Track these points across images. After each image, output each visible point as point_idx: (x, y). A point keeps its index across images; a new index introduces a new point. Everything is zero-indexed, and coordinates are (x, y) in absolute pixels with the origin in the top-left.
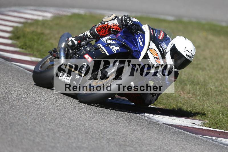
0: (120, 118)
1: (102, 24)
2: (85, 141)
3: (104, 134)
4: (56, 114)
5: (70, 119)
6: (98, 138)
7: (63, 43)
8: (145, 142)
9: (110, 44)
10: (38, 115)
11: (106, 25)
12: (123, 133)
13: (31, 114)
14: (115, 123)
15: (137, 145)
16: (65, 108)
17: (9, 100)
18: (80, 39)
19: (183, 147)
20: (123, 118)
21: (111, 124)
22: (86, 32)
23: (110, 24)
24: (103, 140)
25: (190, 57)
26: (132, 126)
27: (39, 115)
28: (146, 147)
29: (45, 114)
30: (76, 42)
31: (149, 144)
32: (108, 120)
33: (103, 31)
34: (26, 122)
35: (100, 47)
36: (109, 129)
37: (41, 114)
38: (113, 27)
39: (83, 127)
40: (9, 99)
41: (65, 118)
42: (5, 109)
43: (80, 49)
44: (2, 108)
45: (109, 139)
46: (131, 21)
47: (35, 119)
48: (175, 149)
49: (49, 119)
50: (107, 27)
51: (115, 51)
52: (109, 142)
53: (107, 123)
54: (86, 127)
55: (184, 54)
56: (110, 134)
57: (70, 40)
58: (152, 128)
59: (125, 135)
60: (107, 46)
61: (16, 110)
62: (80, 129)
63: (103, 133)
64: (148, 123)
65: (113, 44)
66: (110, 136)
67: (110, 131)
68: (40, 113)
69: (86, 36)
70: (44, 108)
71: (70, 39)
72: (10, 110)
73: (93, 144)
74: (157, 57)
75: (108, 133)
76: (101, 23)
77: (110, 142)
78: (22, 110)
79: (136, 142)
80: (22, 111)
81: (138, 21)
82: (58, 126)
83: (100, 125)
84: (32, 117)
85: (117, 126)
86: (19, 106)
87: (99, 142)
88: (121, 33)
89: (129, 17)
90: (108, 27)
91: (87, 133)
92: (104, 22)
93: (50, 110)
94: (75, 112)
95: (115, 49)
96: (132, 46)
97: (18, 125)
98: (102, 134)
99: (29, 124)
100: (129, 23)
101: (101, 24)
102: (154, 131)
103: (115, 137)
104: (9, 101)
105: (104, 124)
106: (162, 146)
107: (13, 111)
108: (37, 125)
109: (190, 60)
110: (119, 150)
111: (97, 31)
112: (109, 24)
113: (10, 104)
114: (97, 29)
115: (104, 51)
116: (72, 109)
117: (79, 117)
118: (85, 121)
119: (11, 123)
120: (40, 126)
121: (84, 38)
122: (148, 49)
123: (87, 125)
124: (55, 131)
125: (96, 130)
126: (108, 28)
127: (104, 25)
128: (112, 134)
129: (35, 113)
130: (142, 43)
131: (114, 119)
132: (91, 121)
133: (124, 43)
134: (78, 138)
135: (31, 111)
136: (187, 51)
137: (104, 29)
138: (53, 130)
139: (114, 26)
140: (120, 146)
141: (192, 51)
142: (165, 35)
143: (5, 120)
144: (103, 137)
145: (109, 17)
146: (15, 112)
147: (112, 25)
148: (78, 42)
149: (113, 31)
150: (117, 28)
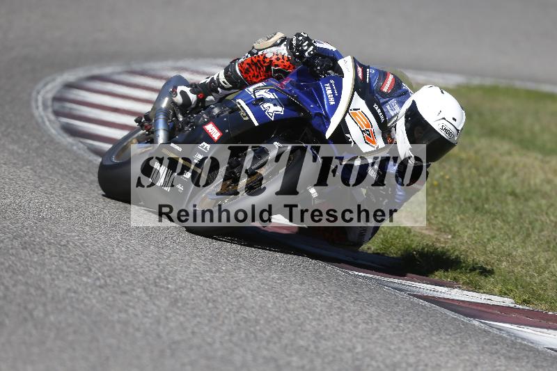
0: (438, 333)
1: (252, 54)
4: (283, 321)
5: (317, 334)
7: (164, 98)
9: (262, 100)
10: (239, 325)
11: (261, 58)
13: (223, 322)
14: (427, 345)
16: (304, 308)
17: (169, 286)
18: (203, 90)
20: (449, 335)
21: (418, 347)
22: (217, 74)
23: (269, 55)
25: (450, 133)
26: (470, 353)
27: (242, 323)
29: (257, 322)
30: (193, 97)
32: (412, 339)
33: (254, 71)
34: (209, 340)
35: (241, 106)
36: (412, 360)
37: (246, 320)
38: (277, 63)
39: (349, 355)
40: (168, 283)
41: (304, 331)
42: (159, 307)
44: (153, 307)
46: (312, 47)
47: (232, 334)
49: (265, 334)
50: (262, 63)
51: (271, 114)
53: (408, 345)
54: (358, 353)
55: (437, 126)
57: (178, 91)
58: (517, 359)
60: (256, 103)
61: (185, 311)
62: (342, 360)
64: (508, 346)
65: (269, 101)
67: (414, 365)
68: (244, 320)
69: (217, 82)
70: (253, 307)
71: (180, 88)
72: (171, 311)
74: (368, 130)
76: (250, 53)
78: (202, 310)
80: (199, 313)
82: (288, 351)
83: (390, 349)
84: (225, 328)
85: (434, 352)
86: (193, 300)
88: (292, 75)
89: (307, 39)
90: (264, 62)
92: (255, 51)
93: (268, 312)
94: (331, 317)
96: (310, 105)
97: (191, 347)
99: (217, 345)
100: (306, 50)
101: (249, 56)
102: (522, 366)
104: (168, 288)
105: (399, 349)
107: (178, 312)
108: (236, 349)
109: (451, 140)
111: (240, 71)
112: (267, 55)
113: (172, 295)
114: (241, 65)
115: (247, 115)
116: (321, 310)
117: (339, 329)
118: (354, 340)
119: (174, 343)
120: (245, 351)
121: (213, 87)
122: (347, 111)
123: (359, 349)
124: (281, 362)
125: (382, 362)
126: (266, 64)
127: (257, 58)
129: (233, 319)
130: (335, 97)
131: (425, 336)
132: (369, 341)
133: (293, 97)
135: (223, 314)
136: (444, 119)
137: (256, 68)
138: (276, 360)
139: (278, 59)
141: (454, 119)
142: (398, 83)
143: (159, 336)
145: (268, 39)
146: (184, 316)
147: (275, 57)
148: (197, 97)
149: (276, 71)
150: (287, 64)
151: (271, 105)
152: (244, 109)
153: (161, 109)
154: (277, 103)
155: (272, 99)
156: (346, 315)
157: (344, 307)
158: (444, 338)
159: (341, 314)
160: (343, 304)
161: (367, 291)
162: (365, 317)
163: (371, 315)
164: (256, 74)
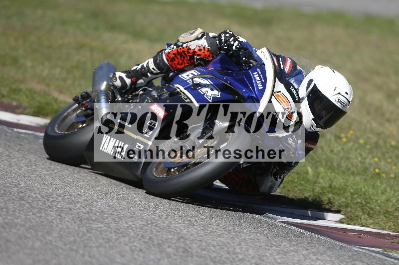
1: (178, 46)
2: (19, 213)
3: (53, 201)
6: (42, 207)
7: (103, 82)
8: (124, 213)
9: (199, 85)
11: (186, 49)
12: (86, 198)
15: (110, 220)
18: (135, 75)
19: (190, 221)
22: (147, 62)
23: (192, 47)
24: (51, 211)
25: (344, 105)
28: (126, 223)
30: (128, 81)
31: (132, 217)
35: (181, 90)
36: (61, 192)
38: (199, 53)
43: (137, 93)
45: (61, 210)
46: (237, 42)
48: (177, 225)
50: (186, 53)
51: (209, 97)
52: (61, 215)
53: (58, 182)
54: (21, 188)
55: (334, 100)
56: (64, 199)
57: (117, 77)
59: (89, 202)
60: (194, 88)
62: (10, 193)
63: (51, 200)
65: (205, 86)
66: (64, 204)
67: (62, 196)
69: (146, 69)
71: (118, 74)
73: (33, 219)
75: (59, 199)
76: (175, 45)
77: (63, 215)
79: (108, 214)
81: (246, 41)
87: (43, 215)
88: (215, 63)
89: (232, 35)
90: (189, 52)
91: (22, 199)
92: (181, 44)
95: (211, 94)
96: (243, 89)
98: (48, 200)
100: (233, 45)
101: (175, 47)
102: (139, 194)
103: (72, 206)
105: (51, 184)
106: (154, 219)
109: (344, 110)
110: (79, 227)
111: (167, 59)
112: (190, 47)
114: (168, 55)
115: (188, 98)
121: (143, 73)
122: (272, 94)
123: (23, 185)
125: (38, 194)
126: (190, 54)
127: (182, 49)
128: (67, 200)
130: (262, 82)
133: (226, 82)
134: (7, 208)
136: (339, 93)
137: (181, 57)
139: (200, 50)
140: (81, 220)
141: (347, 93)
142: (294, 65)
144: (51, 206)
145: (191, 34)
147: (198, 48)
148: (131, 81)
149: (198, 59)
150: (207, 53)
151: (208, 90)
152: (183, 93)
153: (101, 91)
154: (213, 88)
155: (208, 85)
156: (13, 161)
157: (11, 155)
158: (83, 175)
159: (9, 160)
160: (10, 153)
161: (28, 143)
162: (26, 161)
163: (31, 160)
164: (180, 62)
